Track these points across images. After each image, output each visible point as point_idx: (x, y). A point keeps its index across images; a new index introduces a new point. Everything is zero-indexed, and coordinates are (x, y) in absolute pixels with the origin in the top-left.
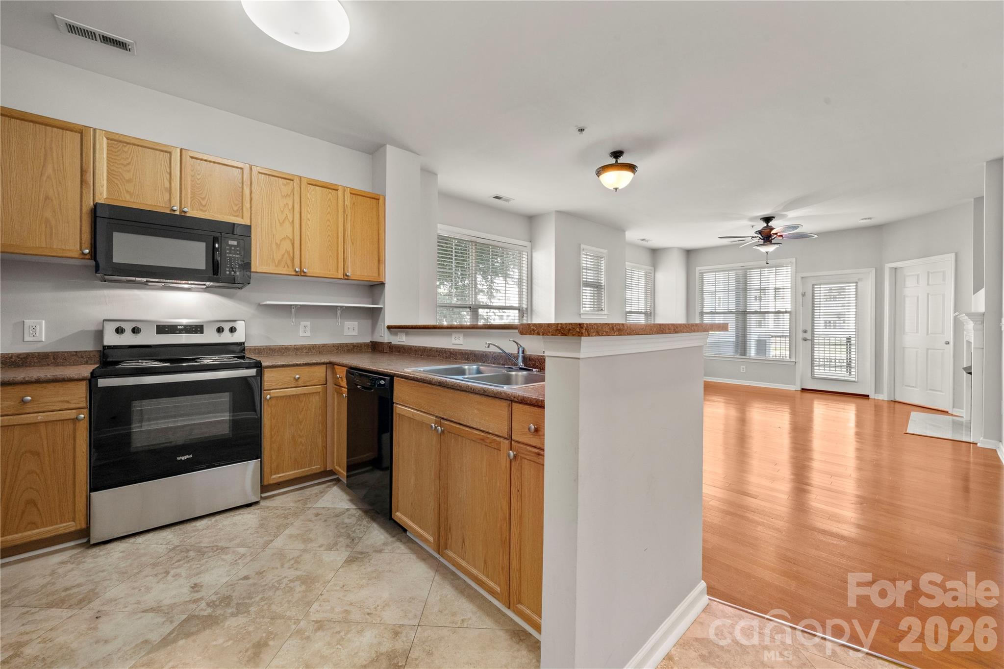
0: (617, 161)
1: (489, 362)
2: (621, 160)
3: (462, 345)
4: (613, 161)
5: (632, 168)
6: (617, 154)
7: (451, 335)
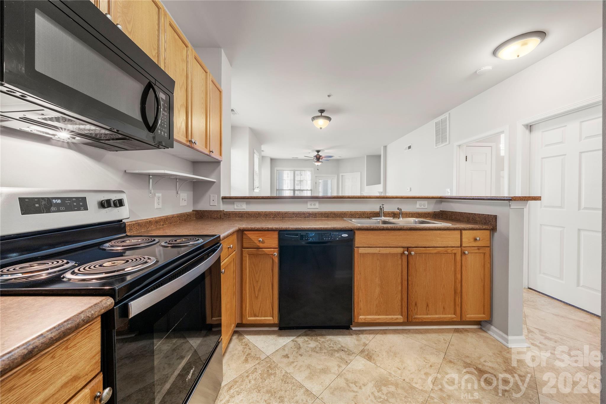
0: (321, 114)
1: (347, 217)
2: (323, 114)
3: (318, 208)
4: (320, 114)
5: (329, 119)
6: (322, 111)
7: (307, 202)
